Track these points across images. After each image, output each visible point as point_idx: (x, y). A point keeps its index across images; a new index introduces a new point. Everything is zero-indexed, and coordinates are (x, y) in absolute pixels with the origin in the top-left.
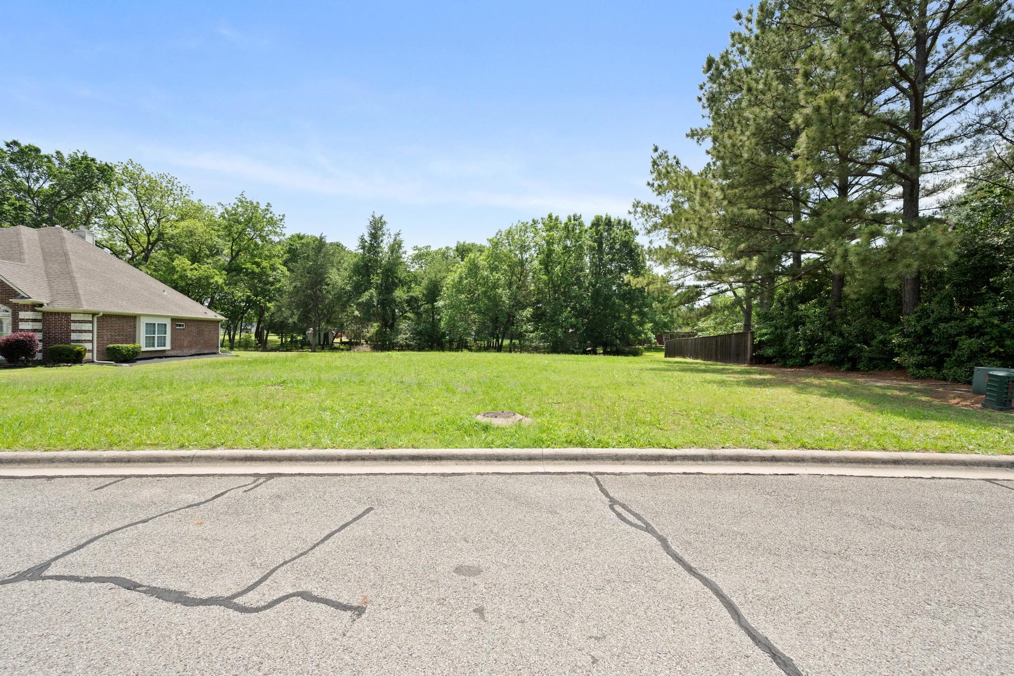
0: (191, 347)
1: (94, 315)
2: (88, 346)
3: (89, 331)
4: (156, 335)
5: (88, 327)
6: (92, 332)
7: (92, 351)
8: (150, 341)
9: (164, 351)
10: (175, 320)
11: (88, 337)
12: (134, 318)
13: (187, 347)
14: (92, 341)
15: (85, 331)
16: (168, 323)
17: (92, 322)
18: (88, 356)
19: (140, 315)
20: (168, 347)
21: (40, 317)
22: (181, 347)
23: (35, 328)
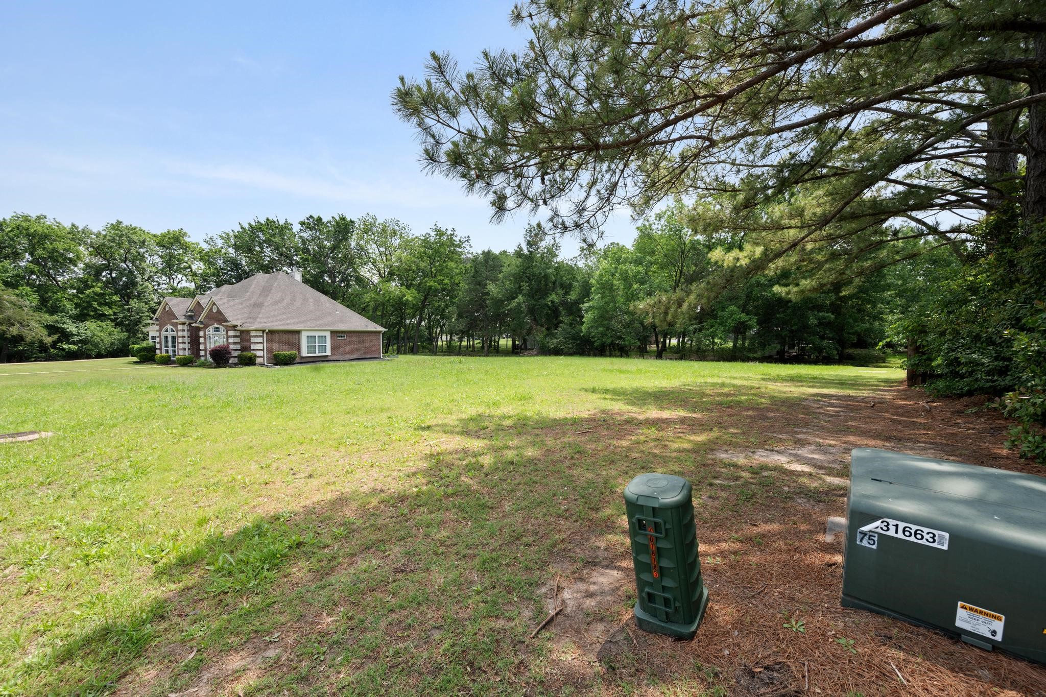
0: (352, 353)
1: (263, 331)
2: (259, 353)
3: (261, 343)
4: (317, 345)
5: (260, 340)
6: (263, 343)
7: (263, 357)
8: (311, 349)
9: (327, 356)
10: (332, 332)
11: (260, 346)
12: (298, 332)
13: (348, 353)
14: (263, 350)
15: (258, 343)
16: (328, 335)
17: (263, 337)
18: (259, 360)
19: (302, 330)
20: (328, 353)
21: (238, 334)
22: (343, 353)
23: (236, 341)
